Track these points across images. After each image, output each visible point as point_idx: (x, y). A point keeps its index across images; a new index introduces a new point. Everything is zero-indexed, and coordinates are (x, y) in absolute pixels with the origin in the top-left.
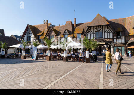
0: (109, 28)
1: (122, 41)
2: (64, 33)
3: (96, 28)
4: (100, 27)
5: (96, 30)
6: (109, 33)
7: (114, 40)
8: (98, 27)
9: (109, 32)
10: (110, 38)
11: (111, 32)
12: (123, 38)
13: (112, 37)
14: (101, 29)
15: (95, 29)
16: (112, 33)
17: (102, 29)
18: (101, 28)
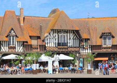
0: (75, 34)
7: (80, 50)
9: (75, 39)
10: (76, 46)
13: (78, 46)
15: (58, 32)
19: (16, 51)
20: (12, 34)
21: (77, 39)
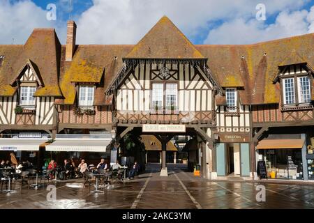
0: (200, 75)
1: (242, 125)
2: (20, 77)
3: (154, 67)
4: (168, 66)
5: (153, 76)
6: (199, 92)
7: (215, 120)
8: (161, 66)
9: (201, 89)
10: (204, 109)
11: (205, 87)
12: (244, 113)
13: (209, 108)
14: (172, 73)
15: (151, 71)
16: (210, 92)
17: (176, 76)
18: (171, 70)
19: (37, 123)
20: (28, 78)
21: (207, 90)
